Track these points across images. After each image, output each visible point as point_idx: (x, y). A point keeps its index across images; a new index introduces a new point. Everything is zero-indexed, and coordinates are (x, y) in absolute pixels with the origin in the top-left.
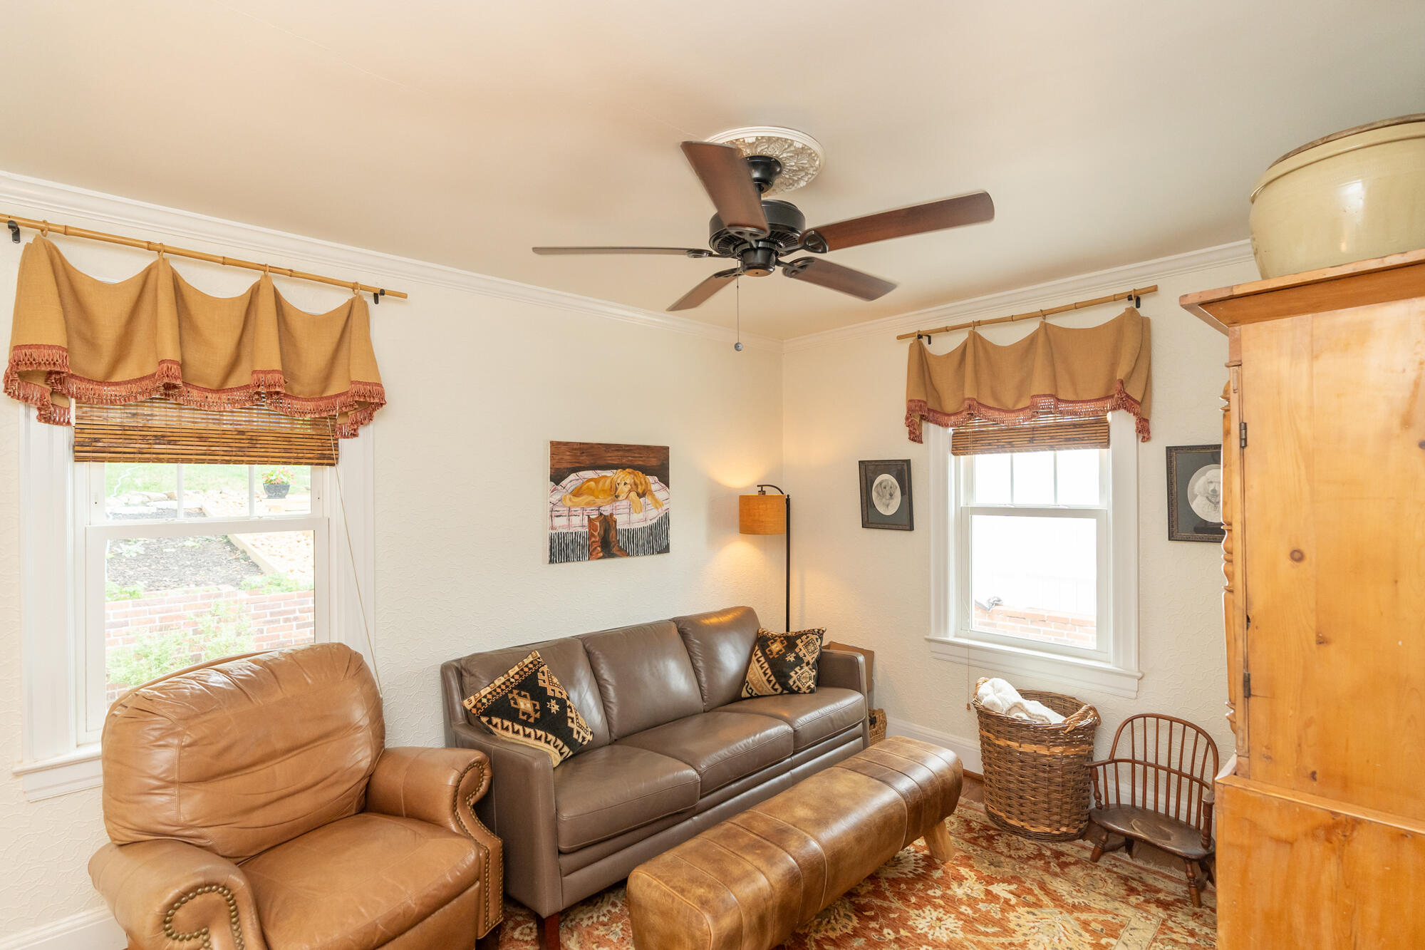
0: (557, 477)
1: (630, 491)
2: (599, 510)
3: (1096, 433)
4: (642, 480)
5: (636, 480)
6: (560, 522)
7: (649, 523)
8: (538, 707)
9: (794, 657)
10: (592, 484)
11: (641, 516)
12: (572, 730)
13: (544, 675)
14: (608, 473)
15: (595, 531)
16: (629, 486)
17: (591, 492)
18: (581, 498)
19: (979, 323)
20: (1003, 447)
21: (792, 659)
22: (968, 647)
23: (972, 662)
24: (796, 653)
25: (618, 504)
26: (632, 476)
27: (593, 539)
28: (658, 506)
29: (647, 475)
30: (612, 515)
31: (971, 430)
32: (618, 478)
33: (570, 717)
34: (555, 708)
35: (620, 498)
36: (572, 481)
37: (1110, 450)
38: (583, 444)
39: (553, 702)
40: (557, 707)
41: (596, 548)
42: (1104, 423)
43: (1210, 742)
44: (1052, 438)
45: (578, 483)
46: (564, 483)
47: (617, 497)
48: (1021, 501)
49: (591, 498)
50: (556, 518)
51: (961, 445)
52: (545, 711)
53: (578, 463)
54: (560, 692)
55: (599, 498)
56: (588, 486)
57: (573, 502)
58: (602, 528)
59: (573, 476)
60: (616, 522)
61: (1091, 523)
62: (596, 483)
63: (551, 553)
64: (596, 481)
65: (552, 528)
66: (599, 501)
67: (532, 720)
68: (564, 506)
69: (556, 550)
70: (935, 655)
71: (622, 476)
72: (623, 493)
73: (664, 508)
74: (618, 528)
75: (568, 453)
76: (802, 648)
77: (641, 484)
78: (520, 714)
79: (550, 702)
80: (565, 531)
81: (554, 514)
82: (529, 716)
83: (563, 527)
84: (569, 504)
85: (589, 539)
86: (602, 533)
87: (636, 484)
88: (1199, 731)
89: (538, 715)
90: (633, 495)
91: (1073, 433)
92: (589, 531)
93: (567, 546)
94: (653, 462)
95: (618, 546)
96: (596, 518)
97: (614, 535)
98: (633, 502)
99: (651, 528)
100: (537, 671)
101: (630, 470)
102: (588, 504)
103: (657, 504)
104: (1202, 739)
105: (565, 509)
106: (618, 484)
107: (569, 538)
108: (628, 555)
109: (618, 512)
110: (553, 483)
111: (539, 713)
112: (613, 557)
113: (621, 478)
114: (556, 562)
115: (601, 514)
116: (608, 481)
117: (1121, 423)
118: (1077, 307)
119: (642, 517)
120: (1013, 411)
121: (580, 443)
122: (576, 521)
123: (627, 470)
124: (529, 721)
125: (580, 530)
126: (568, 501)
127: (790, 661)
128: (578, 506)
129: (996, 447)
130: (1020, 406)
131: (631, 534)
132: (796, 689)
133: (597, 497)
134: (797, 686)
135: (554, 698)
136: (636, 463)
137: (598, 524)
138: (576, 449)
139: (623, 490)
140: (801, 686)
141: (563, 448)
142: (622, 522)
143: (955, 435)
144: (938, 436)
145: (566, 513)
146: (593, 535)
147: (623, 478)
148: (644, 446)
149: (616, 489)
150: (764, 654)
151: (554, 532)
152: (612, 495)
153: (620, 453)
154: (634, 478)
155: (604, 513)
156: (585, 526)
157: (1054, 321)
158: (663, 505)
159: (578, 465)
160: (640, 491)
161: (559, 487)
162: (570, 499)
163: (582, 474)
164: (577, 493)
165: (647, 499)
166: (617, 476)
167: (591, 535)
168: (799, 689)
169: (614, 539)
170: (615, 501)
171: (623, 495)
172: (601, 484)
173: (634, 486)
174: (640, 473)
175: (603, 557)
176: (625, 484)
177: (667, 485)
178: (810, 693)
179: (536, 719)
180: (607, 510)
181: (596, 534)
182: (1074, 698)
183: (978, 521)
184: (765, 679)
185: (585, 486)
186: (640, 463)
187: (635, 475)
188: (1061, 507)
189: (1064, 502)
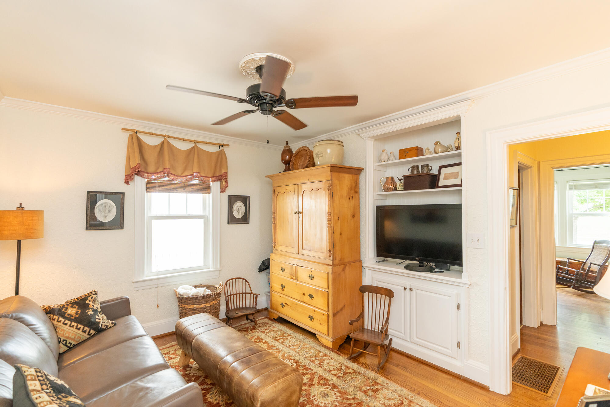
3: (205, 189)
9: (92, 311)
19: (169, 137)
20: (173, 190)
21: (92, 313)
22: (158, 279)
23: (159, 285)
24: (91, 309)
31: (157, 182)
37: (211, 195)
42: (208, 185)
43: (246, 281)
44: (192, 189)
48: (172, 213)
51: (150, 187)
61: (201, 221)
70: (136, 289)
76: (94, 305)
88: (242, 279)
91: (199, 188)
104: (244, 281)
117: (215, 186)
118: (207, 143)
120: (180, 176)
127: (91, 314)
129: (169, 190)
130: (184, 175)
132: (105, 328)
134: (105, 326)
140: (107, 324)
143: (148, 183)
144: (140, 182)
150: (65, 318)
157: (200, 146)
168: (107, 326)
178: (114, 325)
182: (201, 285)
183: (154, 222)
184: (80, 332)
188: (189, 215)
189: (190, 213)
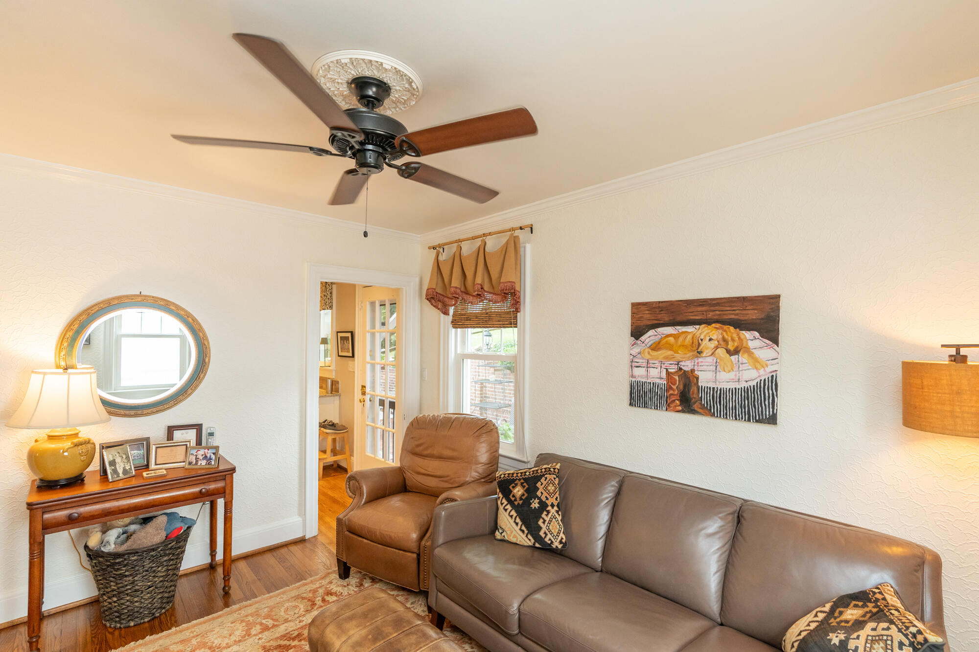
0: (637, 333)
1: (717, 348)
2: (678, 364)
4: (735, 335)
5: (725, 335)
6: (640, 372)
7: (743, 385)
8: (524, 498)
10: (671, 339)
11: (732, 375)
12: (541, 528)
13: (545, 480)
14: (690, 329)
15: (674, 385)
16: (716, 342)
17: (670, 347)
18: (659, 352)
25: (700, 360)
26: (720, 331)
27: (671, 392)
28: (758, 366)
29: (741, 330)
30: (693, 371)
32: (701, 334)
33: (543, 519)
34: (535, 504)
35: (704, 354)
36: (650, 337)
38: (662, 302)
39: (537, 501)
40: (537, 505)
41: (674, 400)
45: (657, 338)
46: (643, 338)
47: (699, 353)
49: (670, 353)
50: (635, 368)
52: (527, 502)
53: (657, 320)
54: (546, 497)
55: (678, 353)
56: (667, 342)
57: (651, 355)
58: (682, 383)
59: (651, 332)
60: (697, 379)
62: (675, 339)
63: (631, 397)
64: (676, 337)
65: (632, 376)
66: (678, 357)
67: (516, 503)
68: (643, 359)
69: (635, 395)
71: (707, 332)
72: (707, 348)
73: (770, 369)
74: (700, 384)
75: (647, 312)
77: (733, 340)
78: (511, 495)
79: (535, 499)
80: (644, 380)
81: (633, 364)
82: (516, 500)
83: (641, 376)
84: (648, 357)
85: (667, 391)
86: (681, 387)
87: (725, 340)
89: (521, 502)
90: (721, 352)
92: (668, 383)
93: (645, 393)
94: (753, 315)
95: (701, 404)
96: (675, 372)
97: (696, 391)
98: (721, 360)
99: (747, 390)
100: (544, 475)
101: (718, 325)
102: (667, 358)
103: (757, 363)
105: (644, 361)
106: (702, 340)
107: (647, 388)
108: (713, 415)
109: (701, 368)
110: (633, 338)
111: (522, 501)
112: (693, 414)
113: (705, 333)
114: (635, 406)
115: (680, 369)
116: (689, 337)
119: (734, 377)
121: (659, 302)
122: (654, 372)
123: (714, 325)
124: (515, 502)
125: (658, 381)
126: (646, 354)
128: (656, 360)
131: (718, 395)
133: (676, 352)
135: (539, 498)
136: (726, 317)
137: (677, 378)
138: (654, 308)
139: (708, 346)
141: (643, 308)
142: (706, 379)
145: (645, 364)
146: (671, 388)
147: (709, 335)
148: (738, 298)
149: (699, 345)
151: (634, 380)
152: (694, 351)
153: (704, 308)
154: (722, 334)
155: (684, 368)
156: (663, 378)
158: (767, 366)
159: (656, 322)
160: (731, 347)
161: (639, 342)
162: (649, 353)
163: (661, 330)
164: (655, 347)
165: (743, 358)
166: (700, 331)
167: (669, 388)
169: (695, 396)
170: (697, 357)
171: (707, 351)
172: (681, 339)
173: (722, 342)
174: (732, 328)
175: (683, 411)
176: (710, 340)
177: (775, 341)
179: (518, 503)
180: (687, 366)
181: (675, 387)
185: (664, 341)
186: (733, 317)
187: (725, 331)
